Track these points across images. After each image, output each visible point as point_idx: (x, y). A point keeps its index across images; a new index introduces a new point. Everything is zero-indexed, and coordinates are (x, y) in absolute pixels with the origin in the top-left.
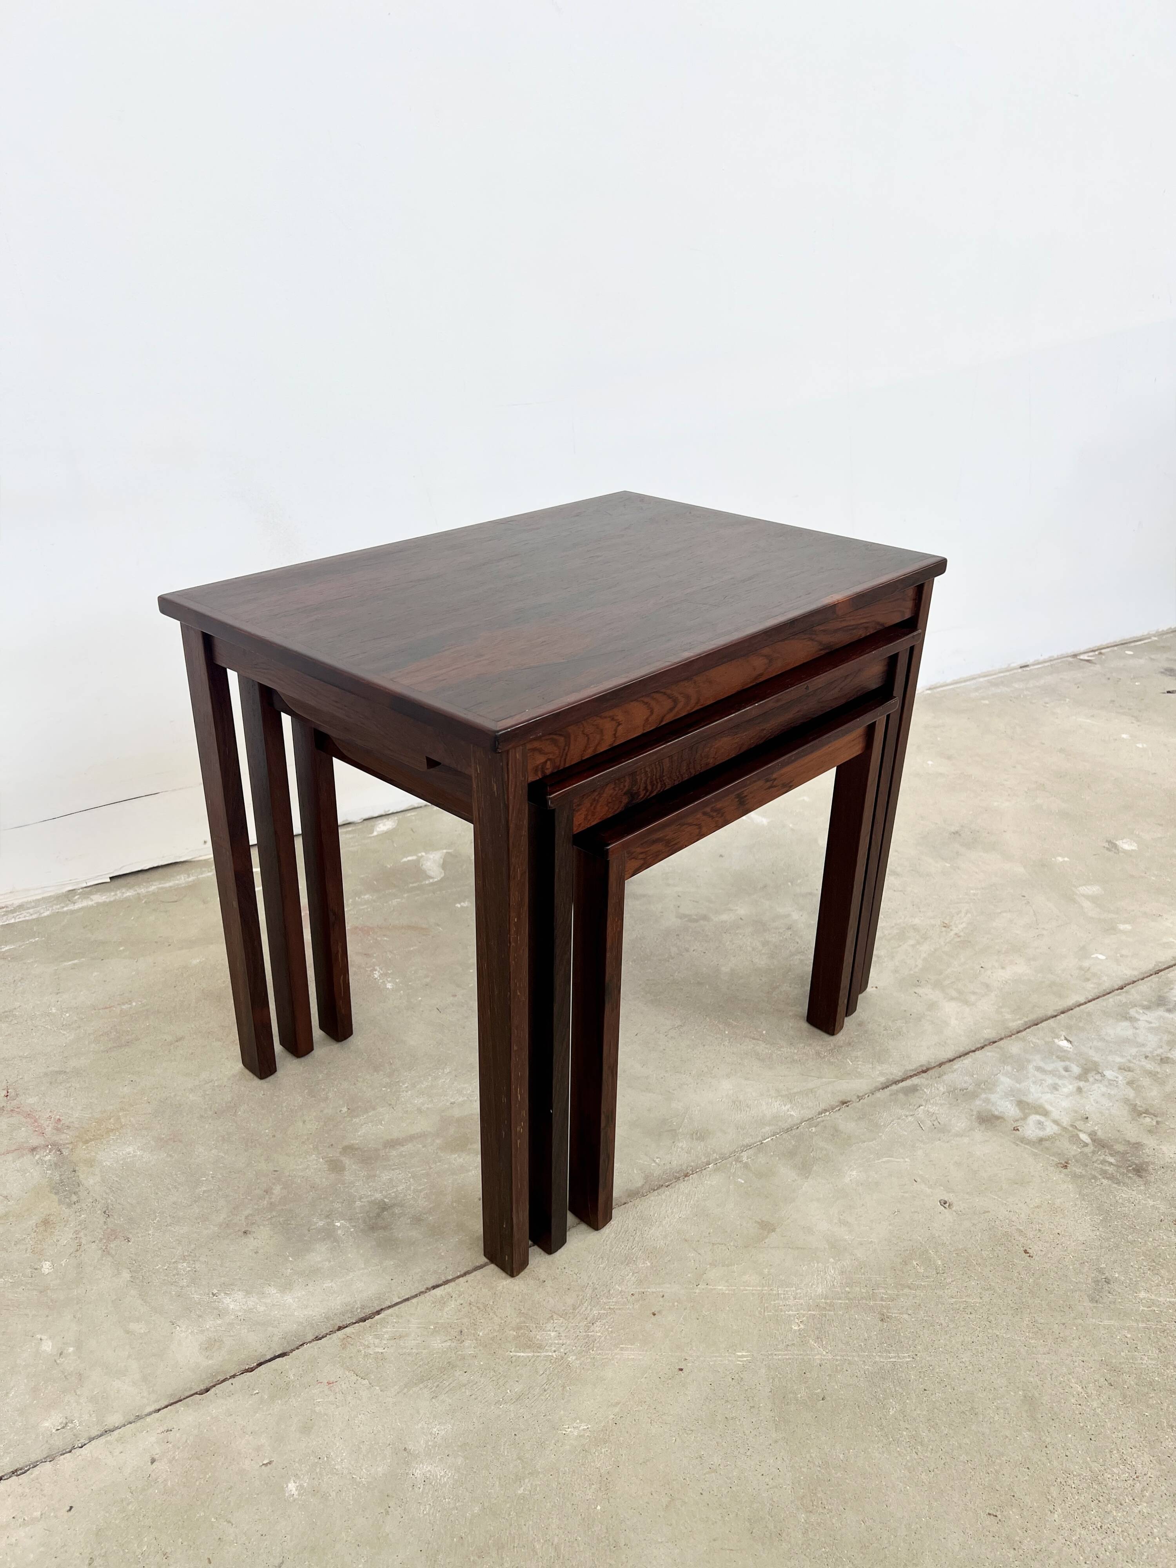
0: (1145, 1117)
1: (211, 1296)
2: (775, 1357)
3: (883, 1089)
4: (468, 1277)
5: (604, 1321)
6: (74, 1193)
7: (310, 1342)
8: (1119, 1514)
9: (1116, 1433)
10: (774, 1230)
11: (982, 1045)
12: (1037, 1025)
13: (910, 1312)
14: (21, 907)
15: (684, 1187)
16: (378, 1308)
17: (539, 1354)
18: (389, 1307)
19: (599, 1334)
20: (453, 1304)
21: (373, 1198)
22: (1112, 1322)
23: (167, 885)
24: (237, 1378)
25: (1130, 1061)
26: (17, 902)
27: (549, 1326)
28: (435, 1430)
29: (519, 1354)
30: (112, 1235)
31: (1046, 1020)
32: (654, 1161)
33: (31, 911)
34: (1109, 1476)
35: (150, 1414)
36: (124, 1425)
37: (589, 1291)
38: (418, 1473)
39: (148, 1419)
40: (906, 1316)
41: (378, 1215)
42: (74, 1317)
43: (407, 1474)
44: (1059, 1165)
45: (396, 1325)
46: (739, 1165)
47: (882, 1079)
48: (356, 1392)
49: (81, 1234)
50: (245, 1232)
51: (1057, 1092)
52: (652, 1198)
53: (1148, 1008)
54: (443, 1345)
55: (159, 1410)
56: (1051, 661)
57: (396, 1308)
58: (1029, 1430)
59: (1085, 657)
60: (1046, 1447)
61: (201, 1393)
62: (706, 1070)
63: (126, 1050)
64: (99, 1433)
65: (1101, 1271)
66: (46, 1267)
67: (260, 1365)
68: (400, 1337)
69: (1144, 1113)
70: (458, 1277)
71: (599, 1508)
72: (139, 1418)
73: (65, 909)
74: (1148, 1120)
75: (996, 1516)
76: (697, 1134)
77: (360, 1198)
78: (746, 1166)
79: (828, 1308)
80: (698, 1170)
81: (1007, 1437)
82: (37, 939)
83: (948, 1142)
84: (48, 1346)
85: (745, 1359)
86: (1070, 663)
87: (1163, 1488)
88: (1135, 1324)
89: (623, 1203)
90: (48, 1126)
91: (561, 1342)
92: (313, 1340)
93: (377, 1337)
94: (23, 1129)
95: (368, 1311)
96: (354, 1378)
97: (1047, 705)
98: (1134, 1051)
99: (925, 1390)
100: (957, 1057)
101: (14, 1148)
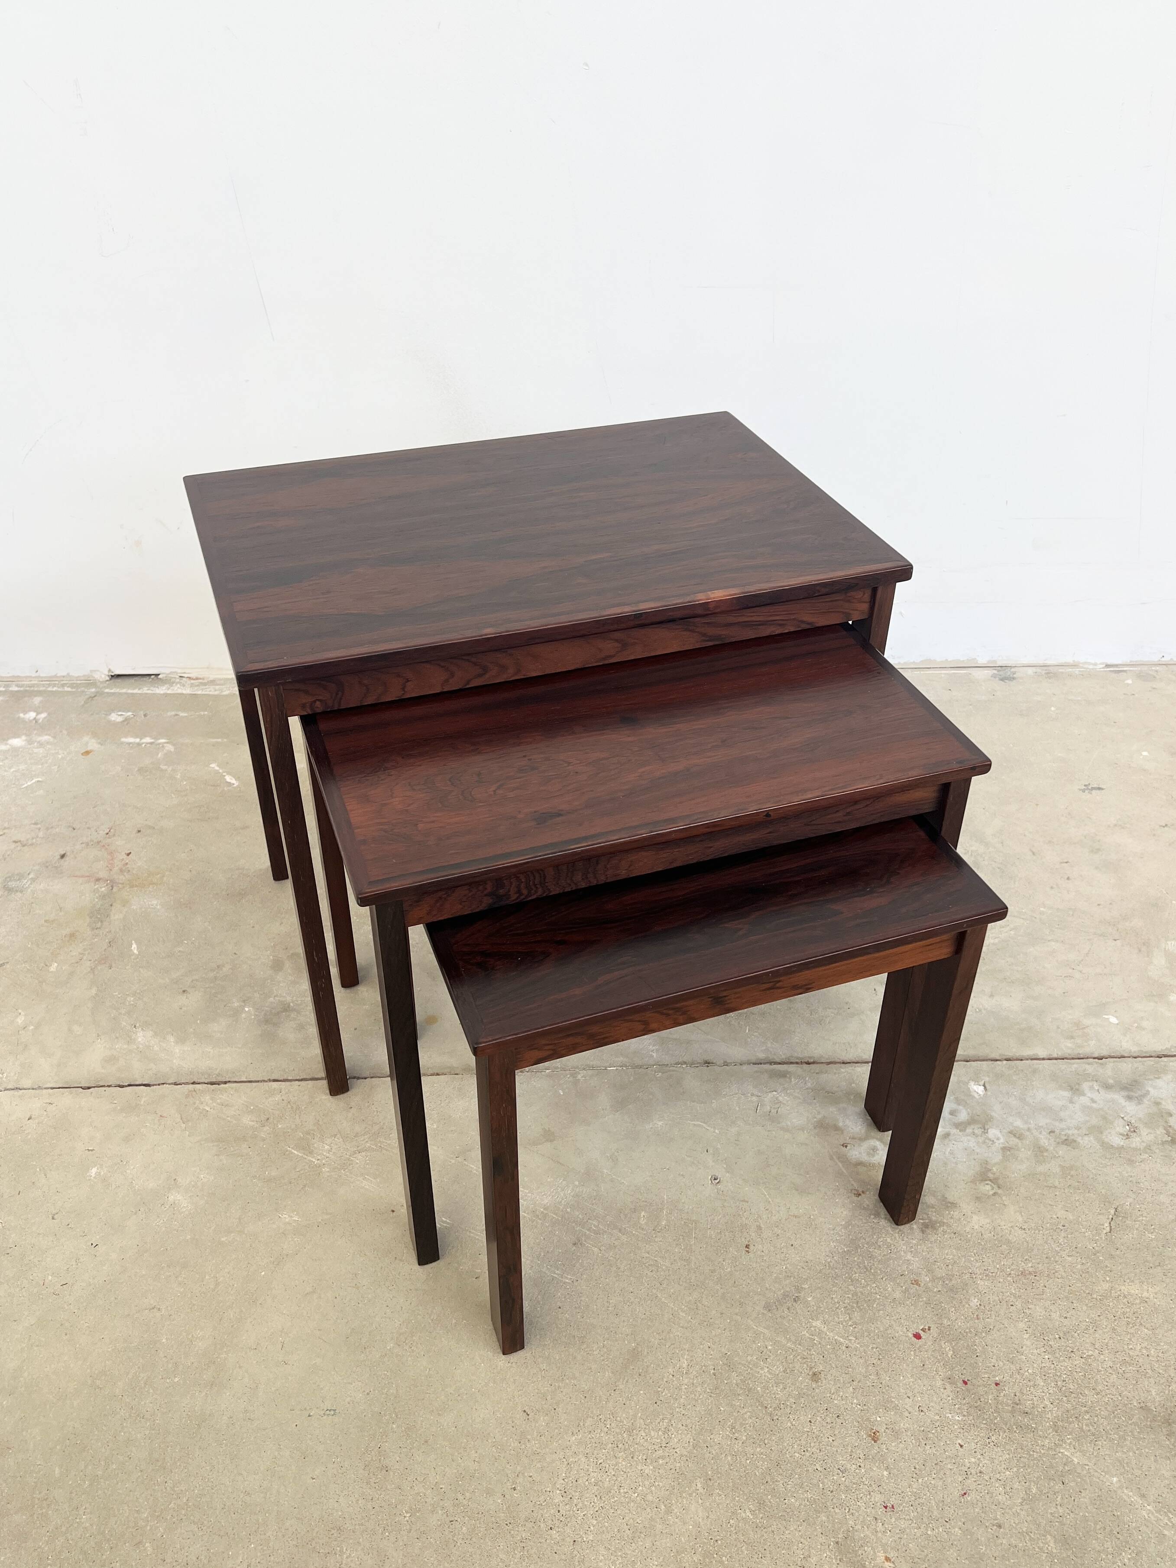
0: (987, 1184)
1: (133, 1027)
3: (754, 1064)
5: (369, 1154)
6: (101, 921)
7: (169, 1084)
8: (624, 1463)
9: (681, 1409)
10: (551, 1141)
13: (603, 1248)
14: (213, 682)
16: (227, 1080)
17: (306, 1157)
18: (236, 1082)
19: (358, 1161)
20: (277, 1098)
21: (284, 999)
22: (766, 1331)
24: (111, 1088)
25: (1029, 1130)
26: (212, 677)
27: (328, 1141)
28: (202, 1176)
29: (293, 1151)
30: (103, 960)
33: (217, 687)
34: (644, 1434)
35: (47, 1088)
36: (29, 1089)
37: (376, 1128)
38: (171, 1198)
39: (44, 1091)
40: (596, 1250)
41: (278, 1013)
42: (47, 1007)
43: (165, 1195)
44: (853, 1192)
45: (231, 1096)
46: (571, 1079)
47: (762, 1056)
48: (173, 1129)
49: (87, 952)
50: (184, 991)
53: (1108, 1087)
54: (250, 1123)
55: (54, 1088)
57: (240, 1084)
58: (613, 1373)
60: (615, 1390)
61: (84, 1088)
63: (204, 824)
64: (13, 1087)
65: (798, 1289)
66: (54, 967)
67: (130, 1085)
68: (227, 1105)
69: (990, 1180)
70: (296, 1080)
71: (263, 1273)
72: (40, 1088)
74: (988, 1188)
75: (528, 1415)
77: (274, 996)
78: (576, 1082)
79: (540, 1217)
81: (591, 1368)
82: (206, 713)
83: (768, 1131)
84: (20, 1020)
85: (445, 1225)
87: (678, 1465)
88: (784, 1342)
90: (118, 866)
91: (328, 1155)
92: (172, 1084)
93: (212, 1099)
94: (102, 862)
95: (220, 1079)
96: (179, 1120)
98: (1043, 1121)
99: (559, 1307)
101: (88, 874)
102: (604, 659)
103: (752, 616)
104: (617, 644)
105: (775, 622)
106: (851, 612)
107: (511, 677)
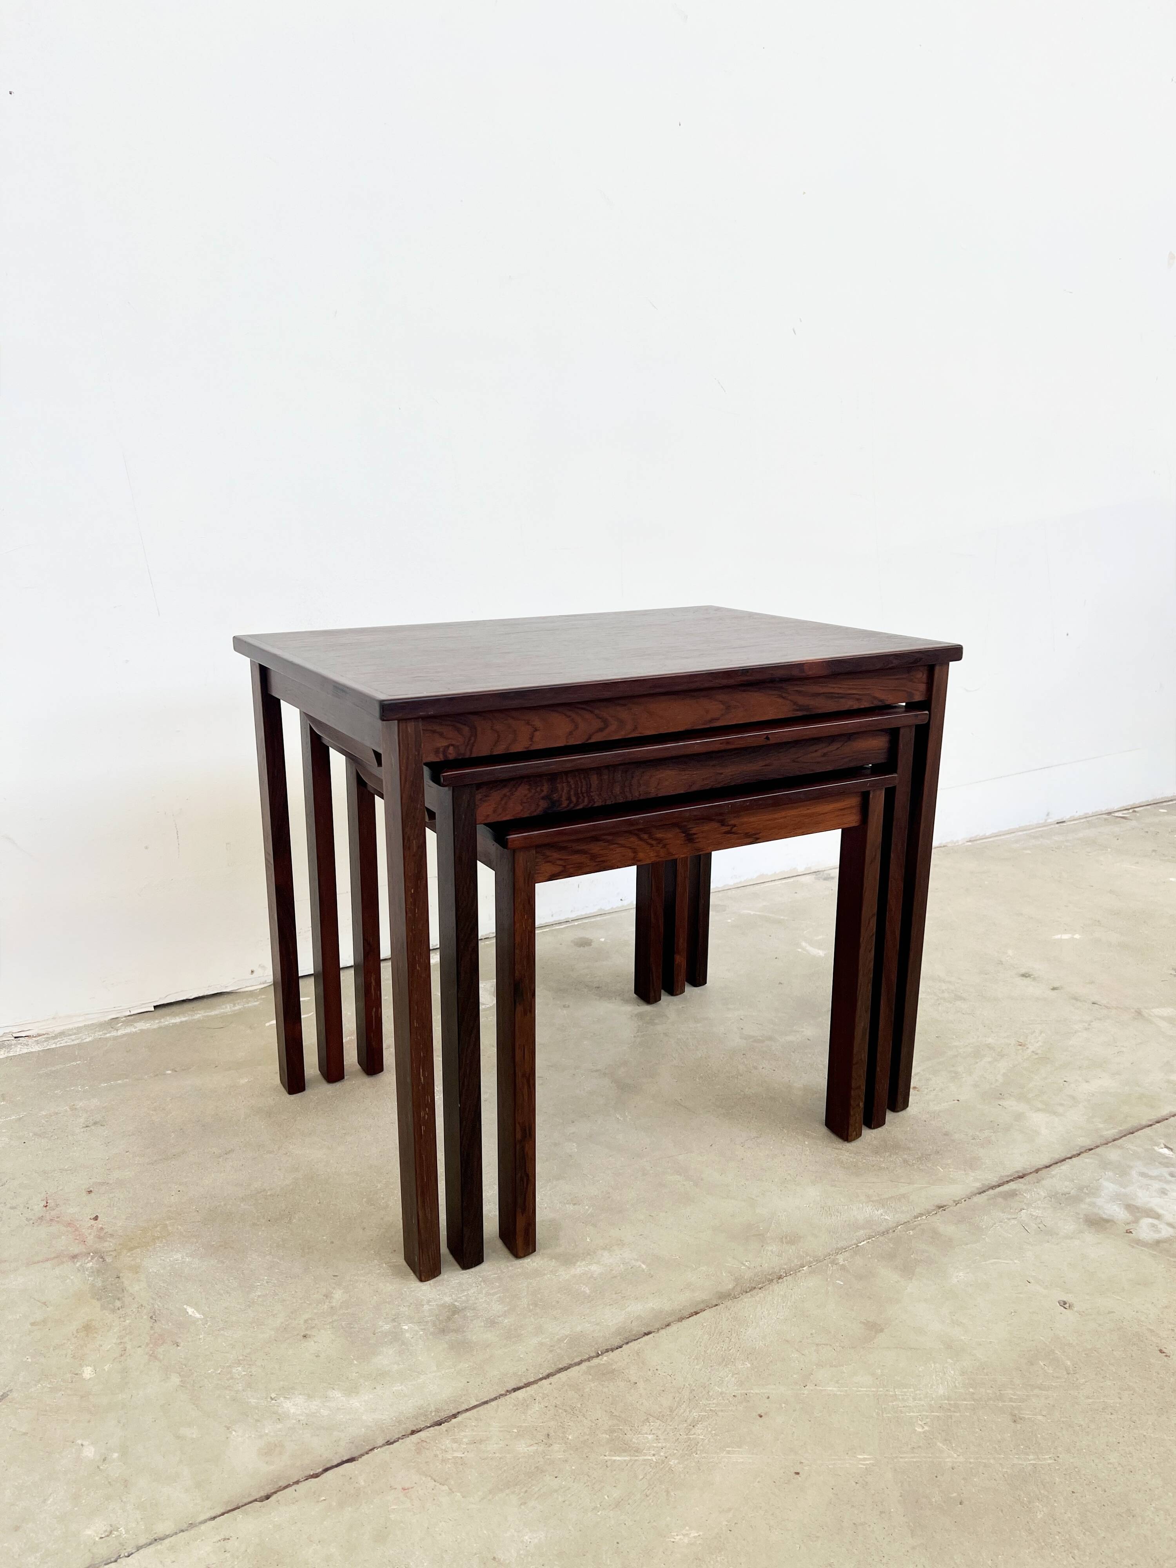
1: (269, 1400)
2: (901, 1460)
3: (980, 1193)
4: (551, 1379)
5: (706, 1424)
6: (119, 1299)
7: (380, 1447)
10: (882, 1331)
11: (1078, 1152)
12: (1133, 1133)
13: (1044, 1413)
14: (62, 1034)
15: (778, 1288)
16: (454, 1412)
17: (637, 1458)
18: (467, 1410)
19: (702, 1437)
20: (536, 1407)
21: (442, 1302)
23: (213, 1013)
24: (301, 1484)
26: (58, 1030)
27: (646, 1429)
28: (527, 1538)
29: (614, 1458)
30: (159, 1339)
31: (1141, 1129)
32: (744, 1265)
33: (73, 1037)
35: (205, 1522)
36: (176, 1533)
37: (686, 1393)
39: (203, 1527)
40: (1040, 1417)
41: (449, 1319)
42: (119, 1422)
45: (475, 1429)
46: (835, 1267)
47: (978, 1185)
48: (435, 1498)
49: (126, 1339)
50: (305, 1336)
51: (1166, 1197)
52: (745, 1300)
54: (528, 1448)
55: (214, 1518)
56: (1086, 817)
57: (475, 1411)
59: (1120, 814)
61: (262, 1500)
62: (789, 1178)
63: (173, 1163)
64: (148, 1541)
66: (88, 1372)
67: (326, 1470)
68: (481, 1441)
70: (541, 1379)
72: (192, 1526)
73: (108, 1035)
76: (786, 1238)
77: (429, 1302)
78: (843, 1268)
79: (952, 1409)
80: (792, 1273)
82: (78, 1062)
83: (1057, 1244)
84: (89, 1452)
85: (868, 1462)
86: (1106, 819)
89: (714, 1304)
90: (90, 1234)
91: (660, 1445)
92: (384, 1445)
93: (455, 1441)
94: (63, 1237)
95: (443, 1415)
96: (432, 1484)
97: (1090, 854)
99: (1073, 1492)
100: (1054, 1164)
101: (53, 1256)
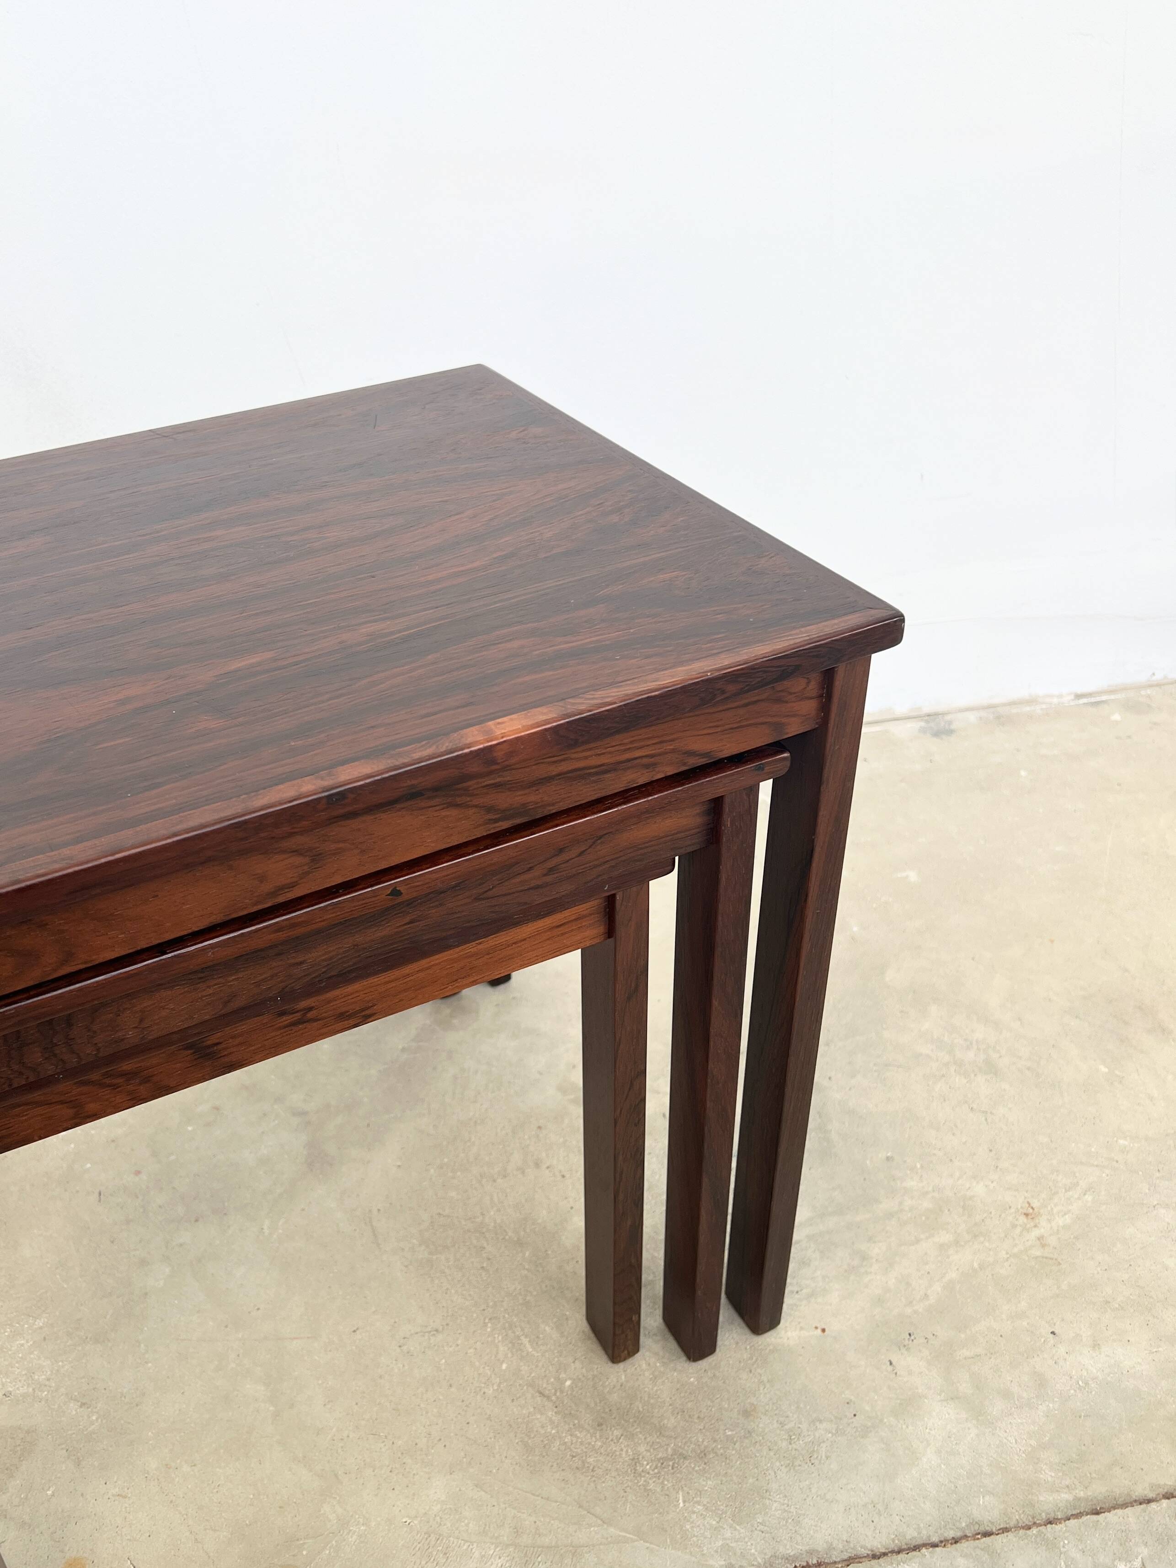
11: (959, 1534)
31: (1124, 1506)
100: (892, 1552)
102: (274, 894)
103: (586, 758)
104: (298, 860)
105: (636, 762)
106: (784, 720)
107: (55, 970)
